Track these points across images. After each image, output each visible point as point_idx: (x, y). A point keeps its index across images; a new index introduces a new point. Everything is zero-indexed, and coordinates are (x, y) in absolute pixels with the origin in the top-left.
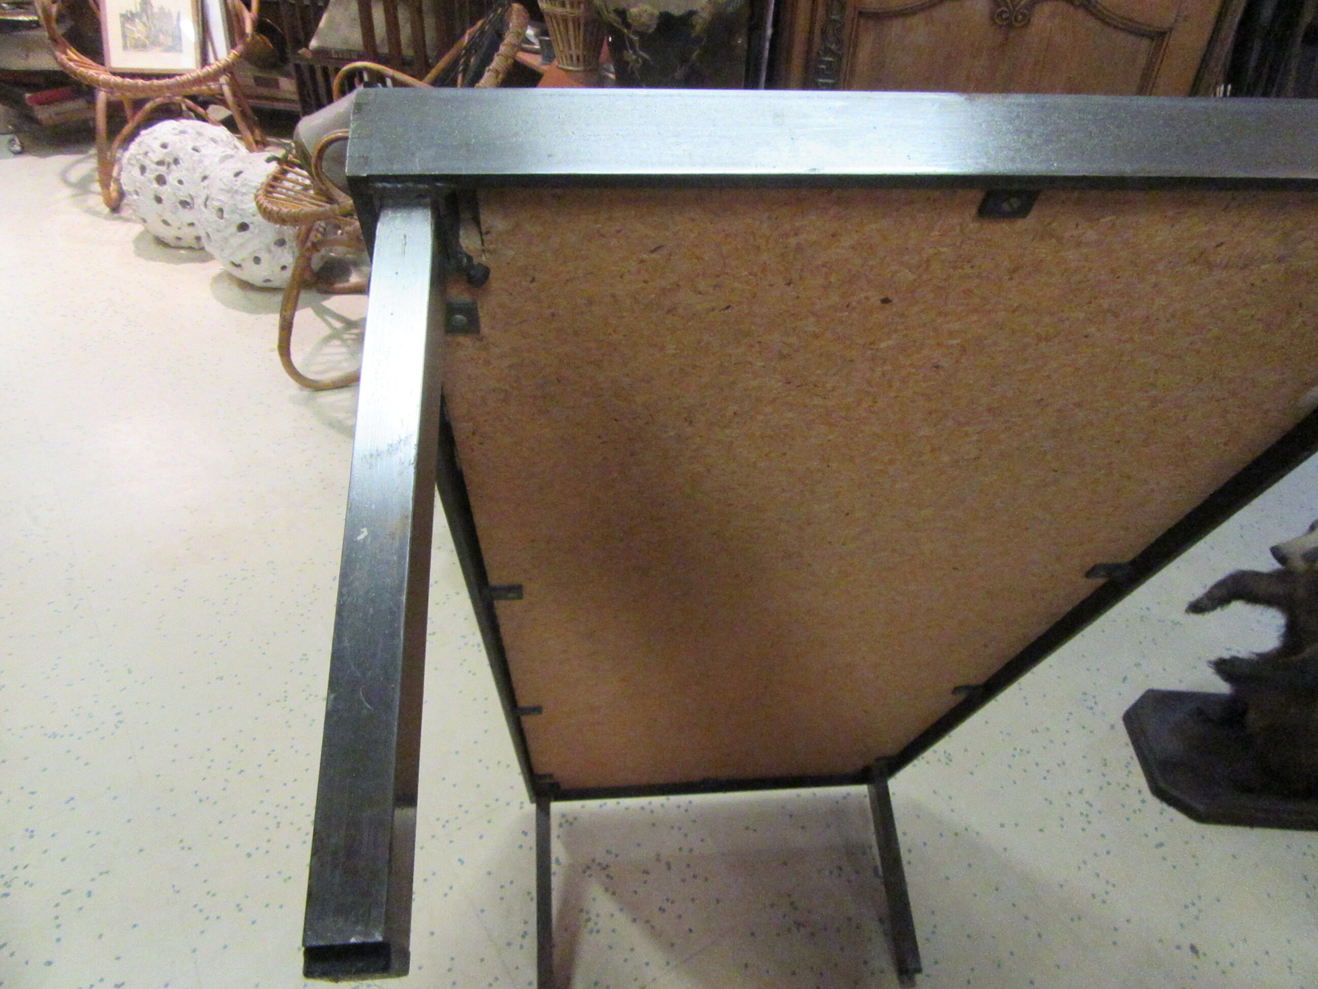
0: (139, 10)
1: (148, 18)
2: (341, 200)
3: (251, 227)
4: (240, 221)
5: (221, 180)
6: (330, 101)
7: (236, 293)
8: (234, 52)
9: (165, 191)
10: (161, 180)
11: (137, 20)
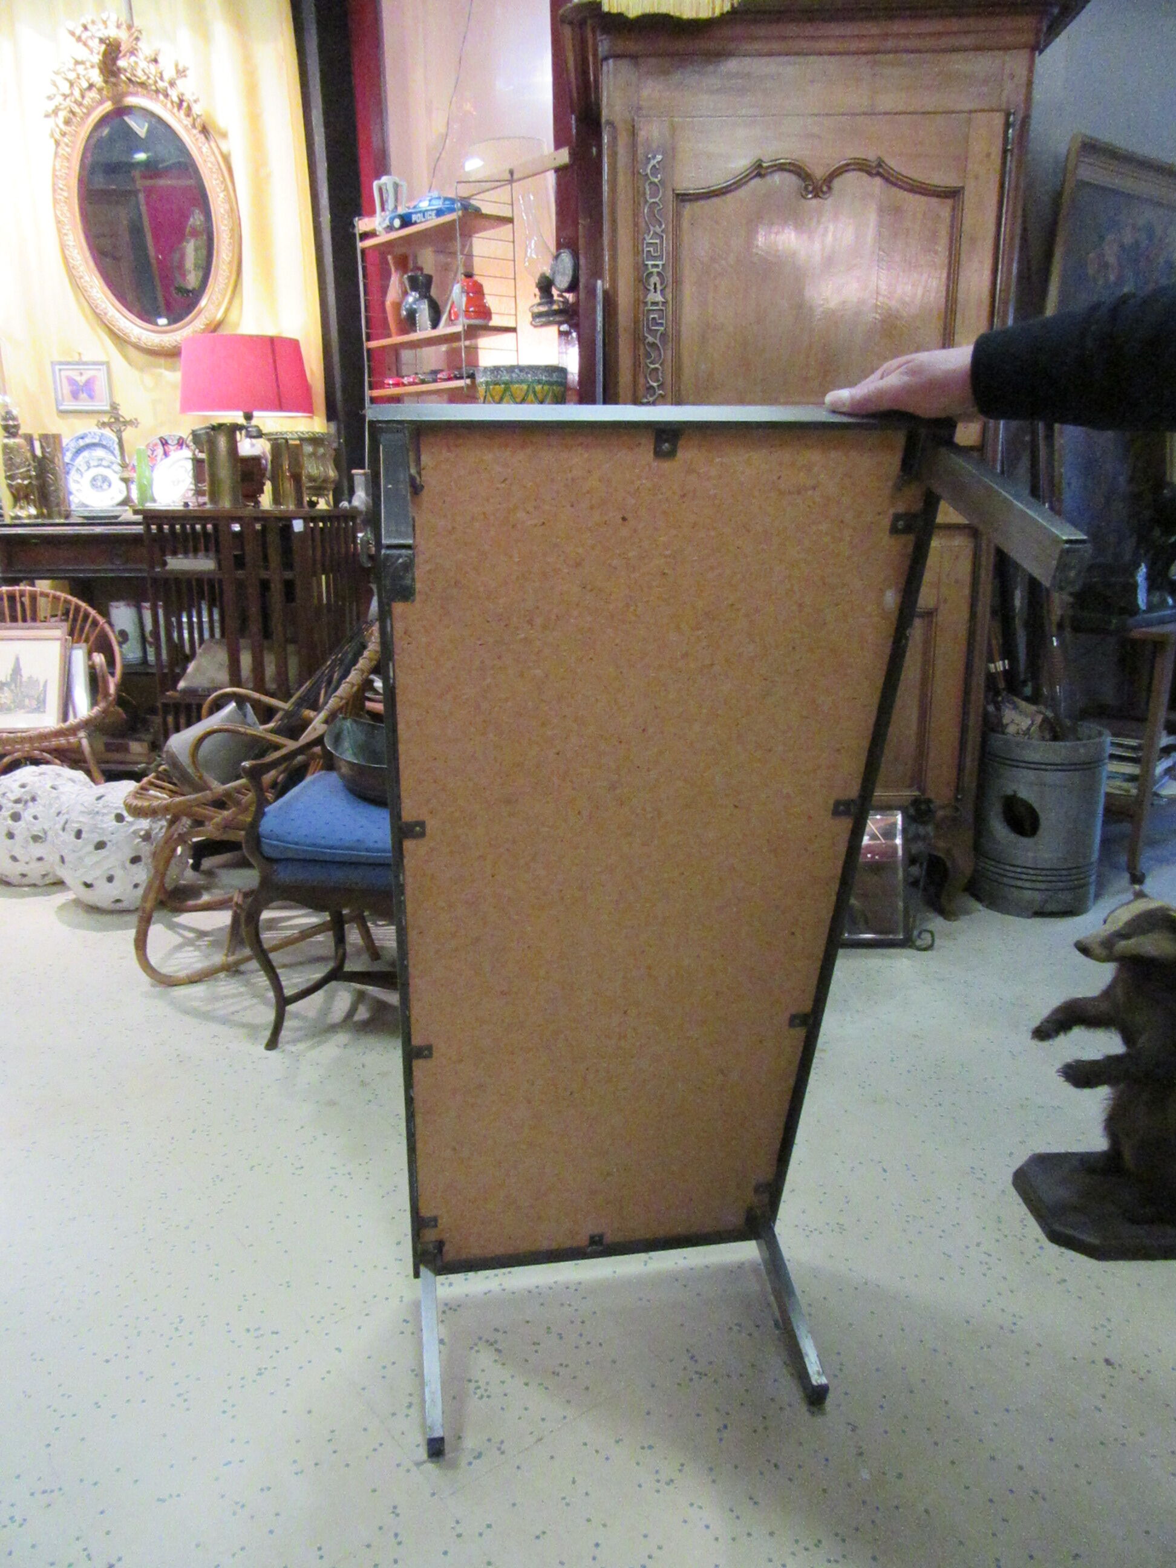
0: (9, 680)
1: (16, 687)
2: (213, 786)
3: (109, 844)
4: (98, 839)
5: (82, 804)
6: (199, 719)
7: (82, 916)
8: (97, 709)
9: (19, 828)
10: (16, 817)
11: (6, 689)
